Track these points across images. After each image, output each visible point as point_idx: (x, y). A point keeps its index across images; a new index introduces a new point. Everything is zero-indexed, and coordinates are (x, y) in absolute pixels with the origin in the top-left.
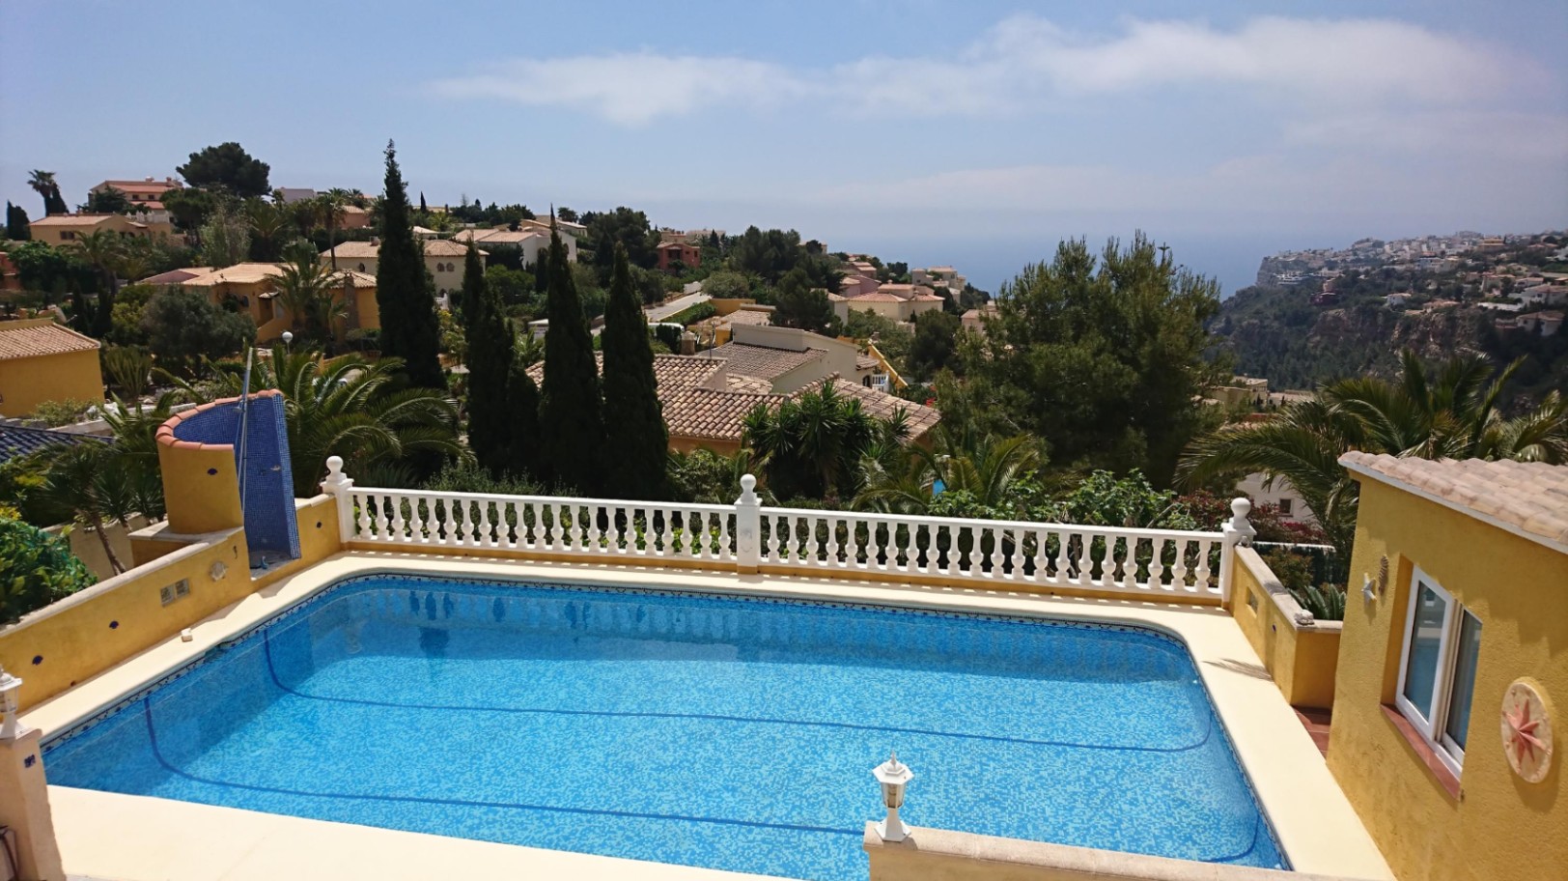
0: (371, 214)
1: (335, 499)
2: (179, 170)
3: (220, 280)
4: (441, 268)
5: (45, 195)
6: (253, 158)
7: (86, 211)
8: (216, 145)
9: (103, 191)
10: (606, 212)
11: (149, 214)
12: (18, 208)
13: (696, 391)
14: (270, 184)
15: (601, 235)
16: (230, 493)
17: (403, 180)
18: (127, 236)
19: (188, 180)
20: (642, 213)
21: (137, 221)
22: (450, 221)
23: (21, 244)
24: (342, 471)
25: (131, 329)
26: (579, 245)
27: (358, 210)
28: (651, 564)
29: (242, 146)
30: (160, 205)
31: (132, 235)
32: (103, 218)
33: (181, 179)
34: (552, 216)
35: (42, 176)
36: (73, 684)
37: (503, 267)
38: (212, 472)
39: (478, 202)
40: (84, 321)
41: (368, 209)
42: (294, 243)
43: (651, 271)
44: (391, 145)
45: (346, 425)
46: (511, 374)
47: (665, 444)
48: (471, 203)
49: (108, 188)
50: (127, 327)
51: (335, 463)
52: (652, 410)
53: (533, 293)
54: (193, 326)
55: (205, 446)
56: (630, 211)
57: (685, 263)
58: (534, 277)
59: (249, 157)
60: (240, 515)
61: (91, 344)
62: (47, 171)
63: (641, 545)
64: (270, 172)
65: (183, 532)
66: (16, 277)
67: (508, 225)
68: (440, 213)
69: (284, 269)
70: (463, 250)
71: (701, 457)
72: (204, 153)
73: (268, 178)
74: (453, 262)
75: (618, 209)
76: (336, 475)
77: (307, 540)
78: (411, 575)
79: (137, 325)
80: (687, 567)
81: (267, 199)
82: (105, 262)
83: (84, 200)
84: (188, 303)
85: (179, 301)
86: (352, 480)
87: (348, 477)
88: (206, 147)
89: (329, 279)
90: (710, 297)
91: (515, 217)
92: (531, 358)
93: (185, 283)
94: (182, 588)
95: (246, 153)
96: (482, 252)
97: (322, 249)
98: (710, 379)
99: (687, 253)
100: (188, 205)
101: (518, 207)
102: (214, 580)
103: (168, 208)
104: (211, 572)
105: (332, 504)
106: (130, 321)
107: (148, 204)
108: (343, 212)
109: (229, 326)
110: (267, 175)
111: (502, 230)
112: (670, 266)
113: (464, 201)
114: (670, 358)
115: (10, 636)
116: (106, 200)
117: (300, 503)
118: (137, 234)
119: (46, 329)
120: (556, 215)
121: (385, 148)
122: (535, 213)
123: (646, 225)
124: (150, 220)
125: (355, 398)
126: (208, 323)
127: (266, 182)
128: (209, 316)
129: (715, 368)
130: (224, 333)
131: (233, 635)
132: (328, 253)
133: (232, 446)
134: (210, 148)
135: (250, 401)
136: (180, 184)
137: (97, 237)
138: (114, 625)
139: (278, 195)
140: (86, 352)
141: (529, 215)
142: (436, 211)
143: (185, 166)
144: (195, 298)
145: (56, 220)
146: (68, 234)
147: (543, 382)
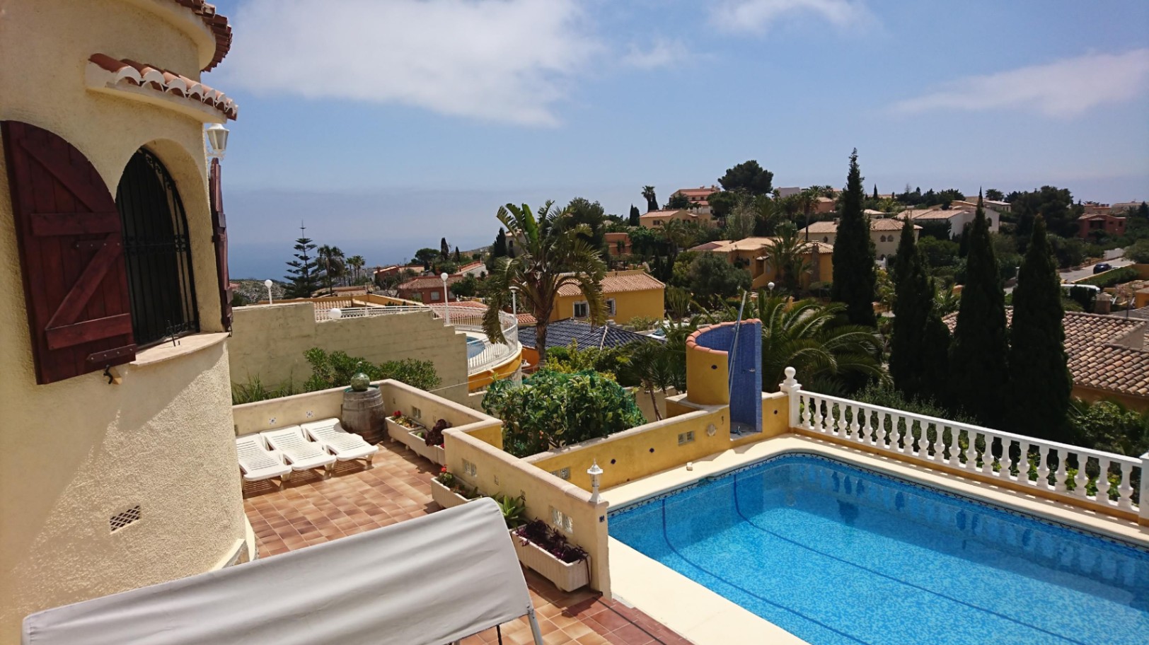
0: (836, 201)
1: (788, 397)
2: (719, 180)
3: (734, 249)
4: (883, 239)
5: (649, 200)
6: (764, 170)
7: (667, 208)
8: (742, 163)
9: (677, 196)
10: (1031, 191)
11: (700, 209)
12: (636, 208)
13: (1107, 347)
14: (772, 186)
15: (1024, 210)
16: (722, 382)
17: (861, 176)
18: (687, 222)
19: (724, 187)
20: (1066, 190)
21: (692, 213)
22: (895, 205)
23: (634, 228)
24: (795, 378)
25: (682, 278)
26: (1001, 219)
27: (828, 200)
28: (1042, 496)
29: (758, 162)
30: (706, 203)
31: (689, 221)
32: (677, 211)
33: (720, 185)
34: (981, 197)
35: (649, 189)
36: (628, 480)
37: (933, 238)
38: (714, 367)
39: (918, 189)
40: (661, 272)
41: (835, 199)
42: (783, 224)
43: (1070, 239)
44: (854, 152)
45: (801, 347)
46: (929, 320)
47: (1068, 392)
48: (913, 190)
49: (680, 194)
50: (680, 276)
51: (791, 372)
52: (1058, 360)
53: (956, 258)
54: (715, 277)
55: (712, 351)
56: (1054, 189)
57: (1108, 232)
58: (958, 245)
59: (761, 169)
60: (728, 398)
61: (661, 285)
62: (651, 186)
63: (1033, 477)
64: (773, 178)
65: (695, 402)
66: (630, 247)
67: (941, 205)
68: (888, 199)
69: (773, 241)
70: (900, 225)
71: (1108, 408)
72: (735, 168)
73: (772, 182)
74: (894, 235)
75: (1043, 188)
76: (790, 380)
77: (767, 420)
78: (835, 460)
79: (685, 275)
80: (1081, 506)
81: (769, 195)
82: (673, 238)
83: (667, 202)
84: (715, 262)
85: (710, 261)
86: (800, 385)
87: (798, 383)
88: (736, 165)
89: (802, 248)
90: (1133, 263)
91: (948, 199)
92: (949, 308)
93: (714, 250)
94: (690, 436)
95: (760, 166)
96: (916, 227)
97: (800, 228)
98: (1124, 337)
99: (1111, 223)
100: (722, 202)
101: (951, 192)
102: (708, 435)
103: (710, 205)
104: (708, 429)
105: (785, 400)
106: (682, 273)
107: (700, 202)
108: (818, 202)
109: (737, 277)
110: (771, 180)
111: (935, 210)
112: (1090, 235)
113: (908, 189)
114: (1081, 316)
115: (603, 445)
116: (679, 202)
117: (765, 395)
118: (692, 221)
119: (640, 276)
120: (984, 196)
121: (850, 154)
122: (965, 196)
123: (1069, 200)
124: (700, 212)
125: (809, 329)
126: (724, 275)
127: (770, 184)
128: (726, 271)
129: (1131, 328)
130: (733, 281)
131: (716, 473)
132: (804, 230)
133: (727, 352)
134: (739, 165)
135: (741, 325)
136: (719, 189)
137: (671, 223)
138: (652, 450)
139: (776, 193)
140: (658, 289)
141: (958, 196)
142: (884, 198)
143: (723, 177)
144: (719, 259)
145: (653, 214)
146: (656, 222)
147: (956, 328)
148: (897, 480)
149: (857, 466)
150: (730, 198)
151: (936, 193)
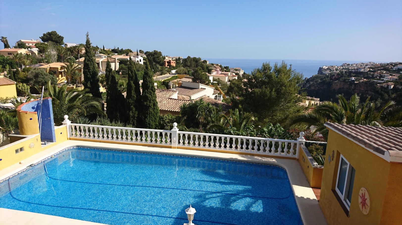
1: (66, 126)
2: (40, 38)
3: (49, 67)
5: (4, 43)
7: (15, 47)
8: (50, 31)
9: (19, 43)
10: (151, 51)
11: (32, 49)
13: (169, 99)
19: (42, 40)
22: (111, 53)
26: (144, 59)
28: (149, 146)
29: (57, 32)
30: (34, 46)
31: (27, 54)
34: (137, 52)
35: (3, 38)
37: (123, 65)
40: (13, 77)
42: (69, 57)
43: (162, 67)
48: (117, 48)
49: (21, 42)
50: (23, 79)
54: (41, 78)
56: (157, 51)
57: (171, 65)
61: (13, 82)
62: (5, 37)
64: (64, 39)
67: (126, 54)
69: (66, 64)
75: (154, 51)
76: (66, 120)
78: (85, 147)
79: (26, 78)
80: (158, 147)
81: (63, 46)
83: (15, 45)
88: (47, 32)
89: (77, 67)
91: (128, 52)
95: (58, 34)
96: (118, 61)
97: (76, 59)
99: (172, 62)
100: (42, 47)
101: (128, 50)
103: (37, 47)
104: (30, 145)
105: (65, 128)
106: (24, 77)
107: (32, 46)
108: (82, 49)
111: (124, 56)
113: (115, 48)
116: (20, 45)
117: (56, 127)
120: (138, 52)
122: (133, 51)
123: (161, 55)
127: (63, 41)
128: (45, 76)
129: (175, 93)
132: (78, 60)
135: (43, 100)
136: (40, 42)
137: (17, 54)
139: (66, 45)
140: (12, 84)
142: (107, 50)
143: (42, 37)
145: (7, 50)
146: (10, 53)
147: (126, 96)
148: (107, 150)
149: (93, 148)
150: (45, 45)
151: (124, 50)
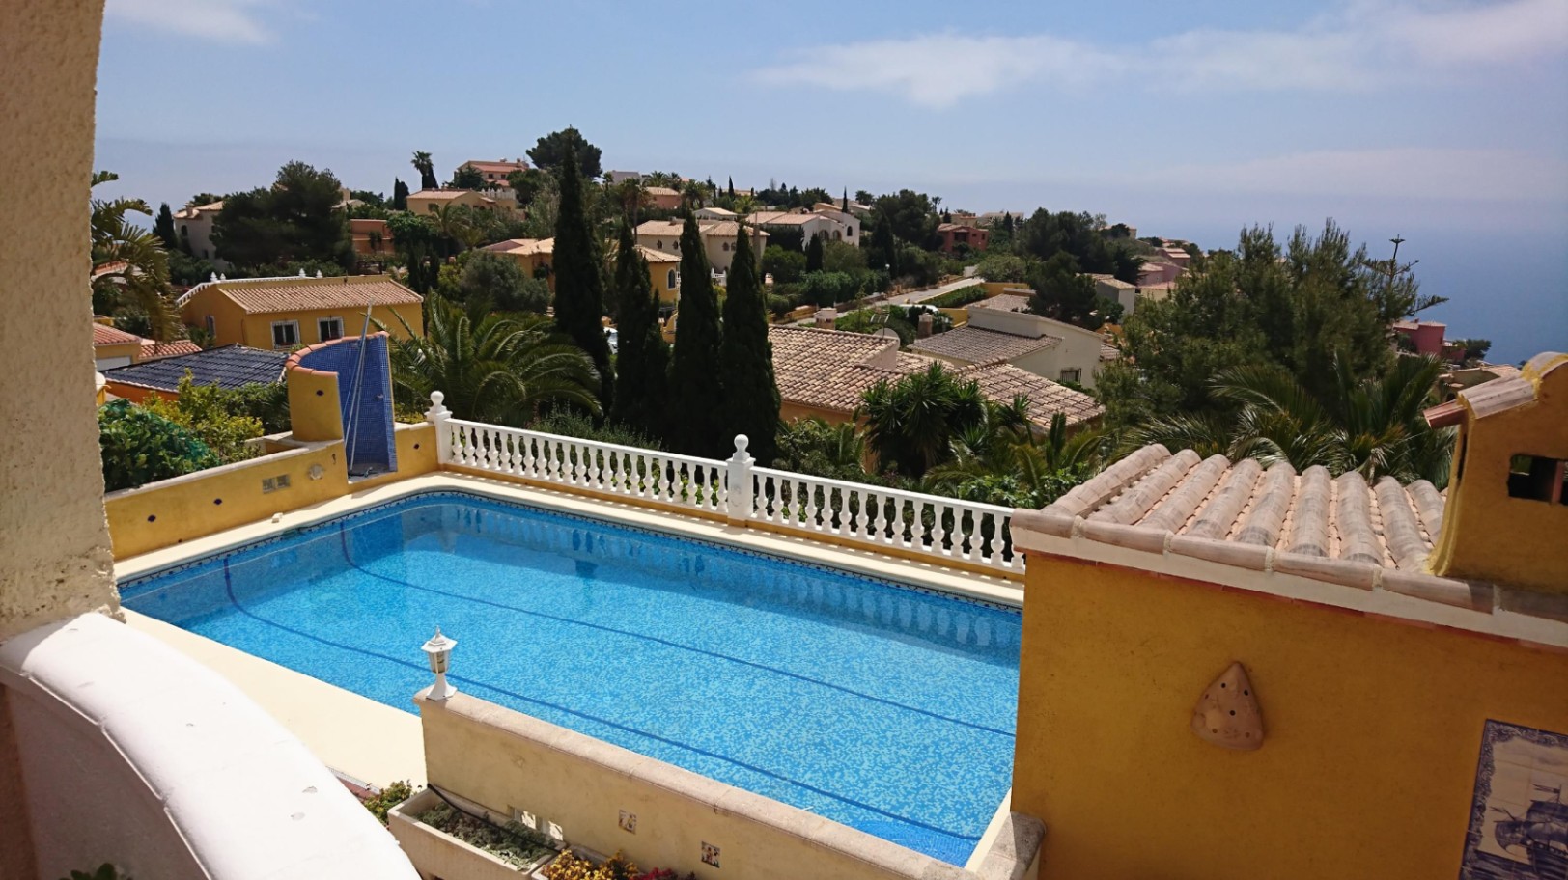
0: (683, 195)
2: (528, 152)
3: (536, 251)
4: (724, 246)
5: (422, 172)
6: (589, 143)
7: (451, 187)
8: (560, 131)
9: (466, 170)
11: (499, 191)
12: (403, 184)
14: (601, 167)
18: (477, 210)
19: (535, 162)
20: (923, 195)
21: (486, 196)
22: (751, 204)
23: (397, 214)
25: (452, 287)
26: (863, 227)
27: (672, 193)
29: (582, 132)
30: (505, 183)
31: (480, 208)
32: (461, 193)
33: (529, 160)
35: (423, 156)
37: (780, 248)
40: (418, 281)
41: (682, 192)
43: (932, 253)
49: (469, 168)
50: (449, 287)
53: (803, 273)
54: (497, 288)
56: (912, 194)
57: (971, 246)
58: (806, 258)
59: (586, 142)
61: (415, 298)
62: (425, 152)
64: (602, 156)
66: (389, 241)
67: (802, 207)
68: (746, 196)
72: (550, 138)
73: (600, 161)
75: (901, 192)
79: (457, 285)
81: (598, 180)
82: (450, 231)
83: (451, 179)
85: (497, 267)
88: (552, 133)
90: (983, 281)
91: (814, 199)
93: (509, 251)
95: (584, 138)
96: (762, 233)
99: (975, 235)
100: (528, 184)
101: (817, 191)
103: (512, 186)
106: (453, 281)
107: (499, 182)
108: (658, 194)
109: (528, 290)
110: (599, 158)
111: (792, 213)
112: (954, 249)
113: (772, 185)
116: (468, 178)
118: (485, 208)
119: (385, 285)
122: (829, 196)
123: (926, 208)
124: (499, 196)
126: (510, 287)
127: (598, 165)
128: (512, 281)
130: (523, 295)
132: (633, 230)
134: (555, 134)
136: (527, 165)
137: (449, 209)
139: (608, 177)
140: (411, 305)
141: (826, 198)
142: (742, 194)
143: (534, 149)
144: (502, 263)
145: (427, 194)
146: (433, 206)
150: (541, 178)
151: (801, 192)
